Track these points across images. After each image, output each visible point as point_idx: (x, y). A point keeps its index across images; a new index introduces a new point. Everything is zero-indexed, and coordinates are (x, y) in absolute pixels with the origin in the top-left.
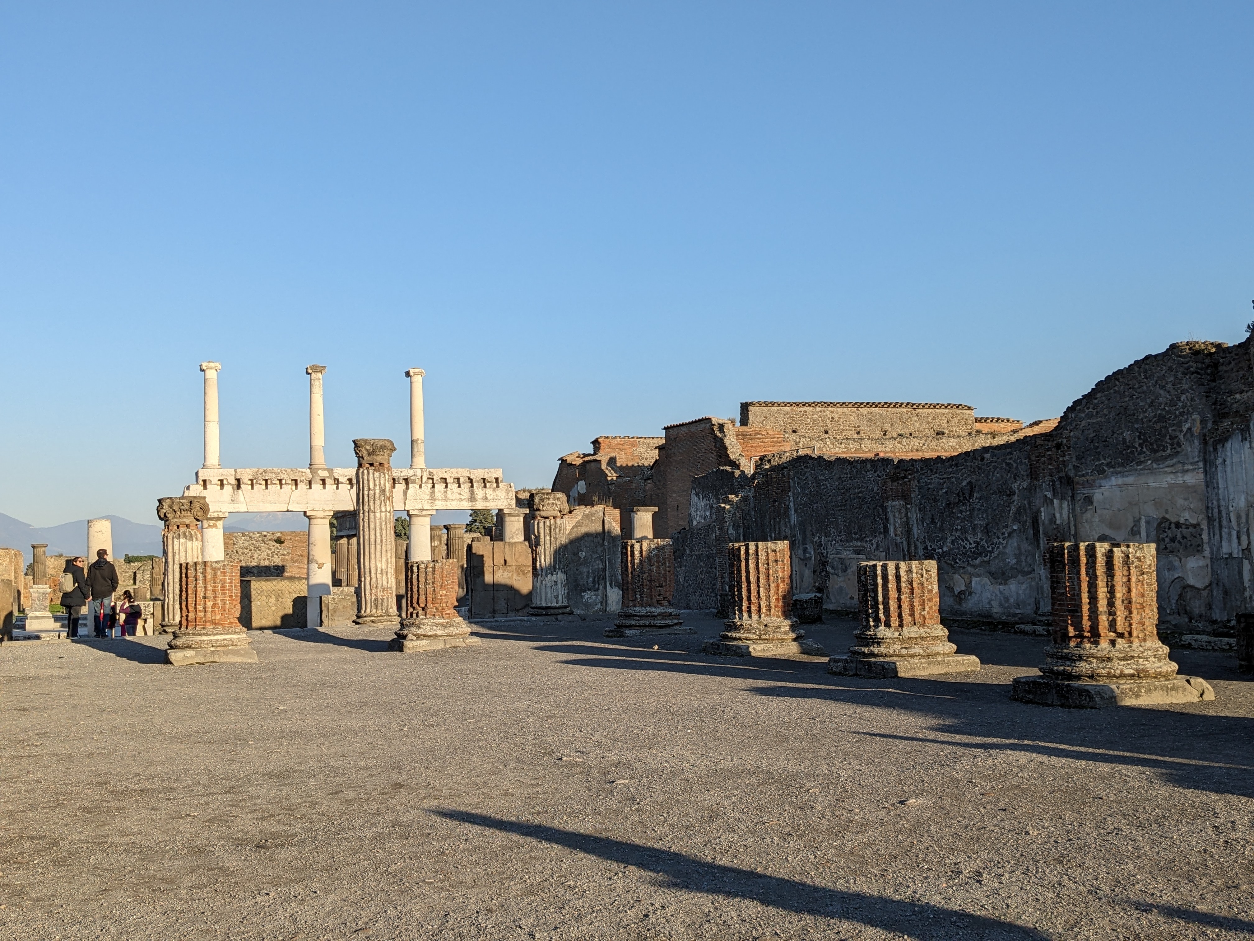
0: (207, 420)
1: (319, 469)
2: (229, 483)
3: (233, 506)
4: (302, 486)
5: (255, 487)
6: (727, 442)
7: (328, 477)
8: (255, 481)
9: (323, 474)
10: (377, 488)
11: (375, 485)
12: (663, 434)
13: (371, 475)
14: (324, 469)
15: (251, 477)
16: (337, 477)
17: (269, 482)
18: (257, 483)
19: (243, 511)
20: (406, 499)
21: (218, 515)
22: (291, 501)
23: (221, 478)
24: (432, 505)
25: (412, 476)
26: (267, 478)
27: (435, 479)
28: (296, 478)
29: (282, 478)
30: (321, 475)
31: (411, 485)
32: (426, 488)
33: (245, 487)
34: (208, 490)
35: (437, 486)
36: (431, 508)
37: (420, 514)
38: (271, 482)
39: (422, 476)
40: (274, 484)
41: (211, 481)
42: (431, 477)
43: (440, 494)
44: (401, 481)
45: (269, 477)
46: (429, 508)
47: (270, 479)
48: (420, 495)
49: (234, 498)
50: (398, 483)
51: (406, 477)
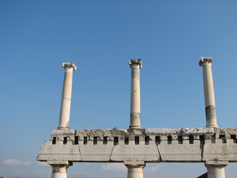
1: (135, 129)
2: (70, 140)
3: (71, 156)
5: (88, 142)
7: (141, 135)
8: (88, 138)
9: (137, 133)
14: (138, 130)
16: (147, 135)
17: (98, 139)
18: (89, 140)
19: (78, 160)
20: (203, 151)
21: (60, 162)
22: (113, 153)
23: (66, 136)
24: (225, 156)
25: (206, 134)
26: (96, 136)
27: (226, 136)
28: (117, 136)
29: (107, 136)
30: (135, 134)
31: (206, 141)
32: (219, 143)
33: (81, 143)
34: (56, 144)
35: (228, 141)
36: (224, 159)
37: (215, 164)
38: (100, 139)
39: (215, 134)
40: (102, 140)
41: (58, 138)
42: (223, 134)
43: (231, 148)
44: (198, 138)
45: (98, 135)
46: (223, 160)
47: (99, 137)
48: (214, 149)
49: (73, 150)
50: (196, 139)
51: (202, 135)
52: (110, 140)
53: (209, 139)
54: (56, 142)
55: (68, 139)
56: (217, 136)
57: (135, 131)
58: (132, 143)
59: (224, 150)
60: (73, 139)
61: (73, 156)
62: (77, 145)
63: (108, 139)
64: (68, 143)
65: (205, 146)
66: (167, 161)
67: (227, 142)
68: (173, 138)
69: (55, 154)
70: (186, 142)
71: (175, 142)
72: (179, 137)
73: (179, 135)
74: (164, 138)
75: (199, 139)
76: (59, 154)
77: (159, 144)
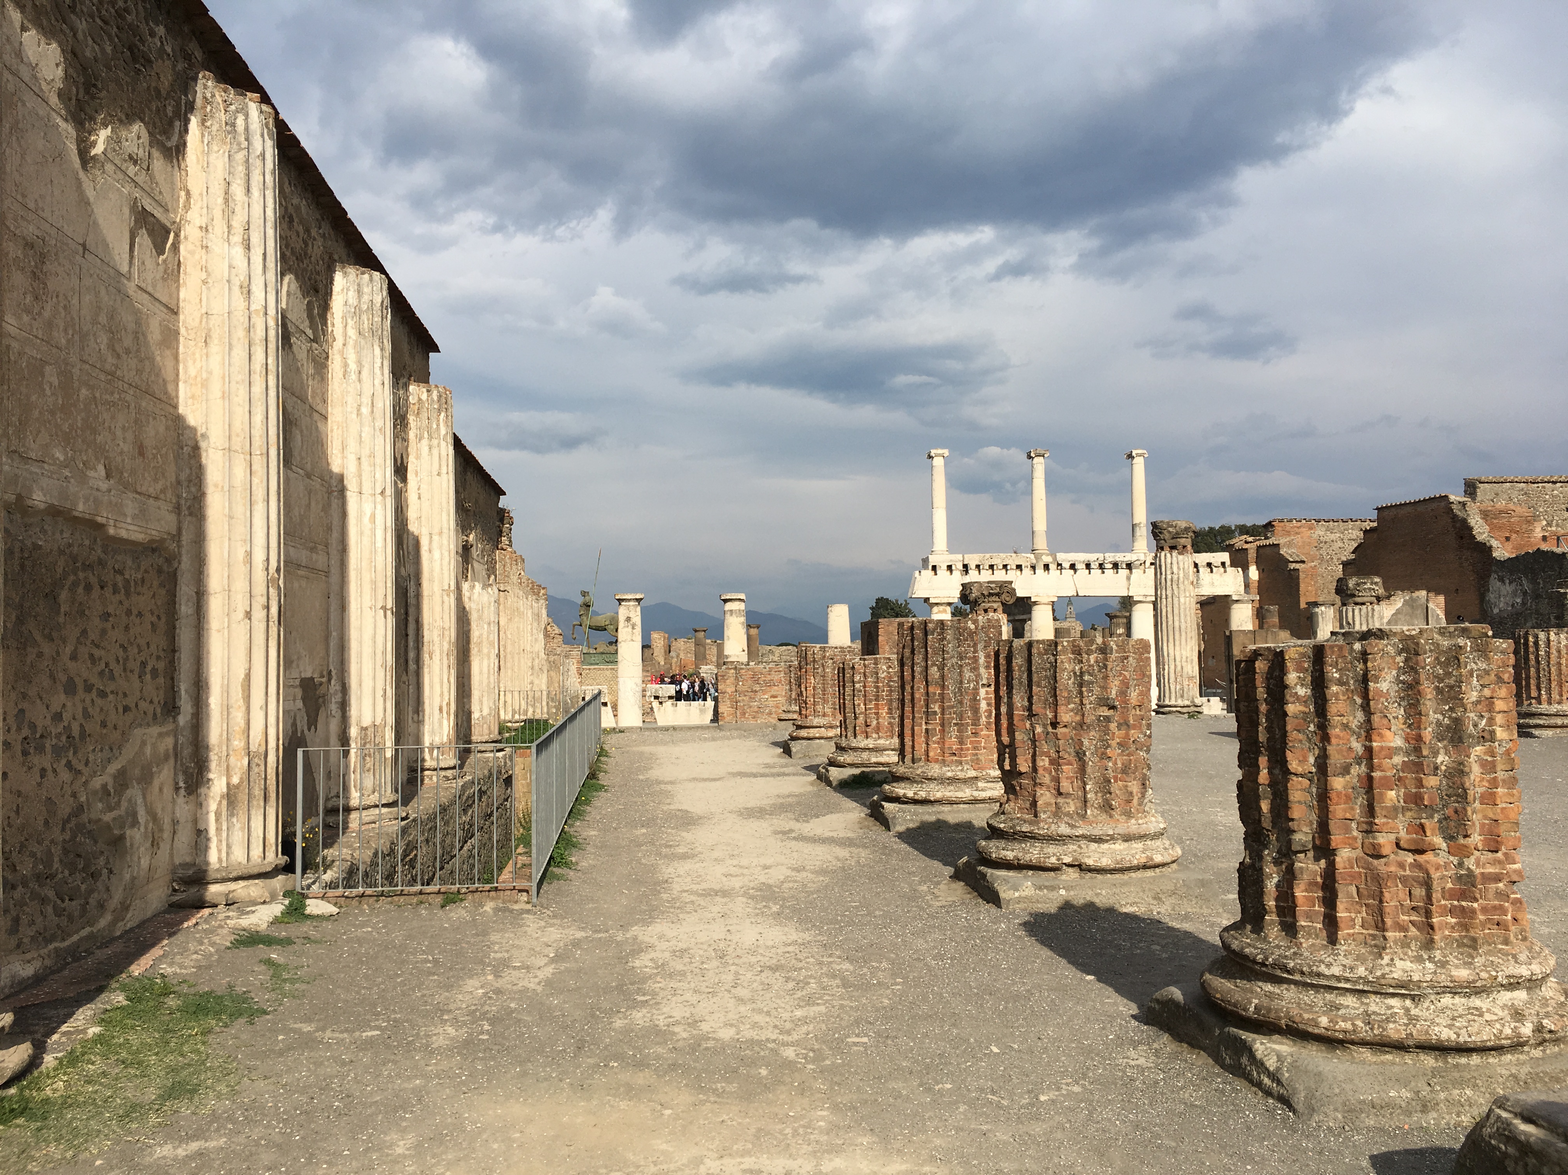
1: (1042, 554)
2: (957, 569)
4: (1027, 571)
5: (982, 572)
6: (1472, 522)
7: (1052, 562)
8: (981, 567)
9: (1047, 559)
10: (1181, 572)
11: (1179, 568)
12: (1374, 515)
13: (1175, 559)
14: (1048, 554)
15: (978, 562)
16: (1060, 562)
17: (995, 567)
18: (983, 569)
20: (1129, 584)
23: (949, 564)
25: (1135, 561)
26: (992, 563)
28: (1021, 563)
29: (1007, 563)
30: (1044, 560)
31: (1134, 570)
32: (1150, 573)
33: (972, 573)
34: (938, 575)
37: (1144, 599)
39: (1145, 561)
40: (1000, 569)
41: (940, 566)
42: (1154, 562)
45: (995, 563)
48: (1144, 581)
50: (1122, 568)
51: (1130, 562)
52: (1011, 569)
53: (1137, 567)
54: (938, 572)
56: (1148, 564)
57: (1043, 557)
58: (1040, 571)
60: (961, 568)
62: (967, 576)
63: (1009, 567)
64: (954, 573)
65: (1133, 577)
66: (1085, 597)
68: (1092, 566)
69: (939, 589)
70: (1109, 572)
71: (1096, 572)
72: (1100, 564)
74: (1081, 566)
75: (1125, 567)
76: (943, 589)
77: (1076, 573)
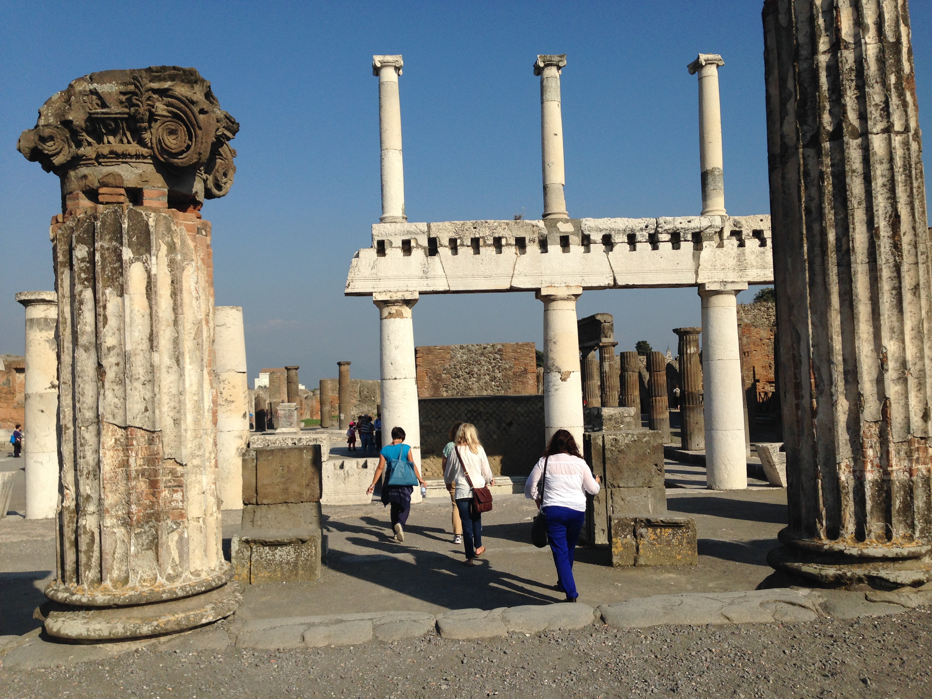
0: (384, 148)
1: (558, 220)
2: (418, 246)
3: (424, 282)
4: (533, 249)
5: (460, 250)
7: (573, 234)
8: (459, 241)
9: (566, 228)
14: (567, 221)
15: (453, 235)
16: (587, 233)
17: (481, 242)
18: (462, 245)
19: (441, 289)
20: (698, 266)
21: (403, 296)
22: (516, 272)
23: (406, 238)
24: (740, 274)
25: (707, 229)
26: (477, 236)
27: (745, 233)
28: (522, 235)
29: (501, 235)
30: (561, 230)
31: (705, 244)
32: (731, 246)
33: (444, 251)
34: (387, 256)
35: (748, 243)
36: (739, 280)
37: (722, 289)
38: (485, 242)
39: (722, 228)
40: (489, 246)
41: (391, 243)
42: (737, 229)
43: (753, 257)
44: (689, 237)
45: (481, 235)
46: (736, 280)
47: (483, 238)
48: (720, 259)
49: (427, 269)
50: (685, 241)
51: (698, 230)
52: (507, 245)
53: (711, 239)
54: (387, 252)
55: (413, 244)
56: (726, 233)
57: (560, 225)
58: (554, 248)
59: (739, 260)
60: (425, 243)
61: (429, 282)
62: (436, 258)
63: (504, 242)
64: (414, 252)
65: (703, 254)
66: (627, 287)
67: (746, 245)
68: (639, 238)
69: (388, 278)
70: (666, 247)
71: (643, 247)
72: (650, 235)
73: (651, 232)
74: (620, 239)
75: (691, 239)
76: (397, 278)
77: (611, 250)
